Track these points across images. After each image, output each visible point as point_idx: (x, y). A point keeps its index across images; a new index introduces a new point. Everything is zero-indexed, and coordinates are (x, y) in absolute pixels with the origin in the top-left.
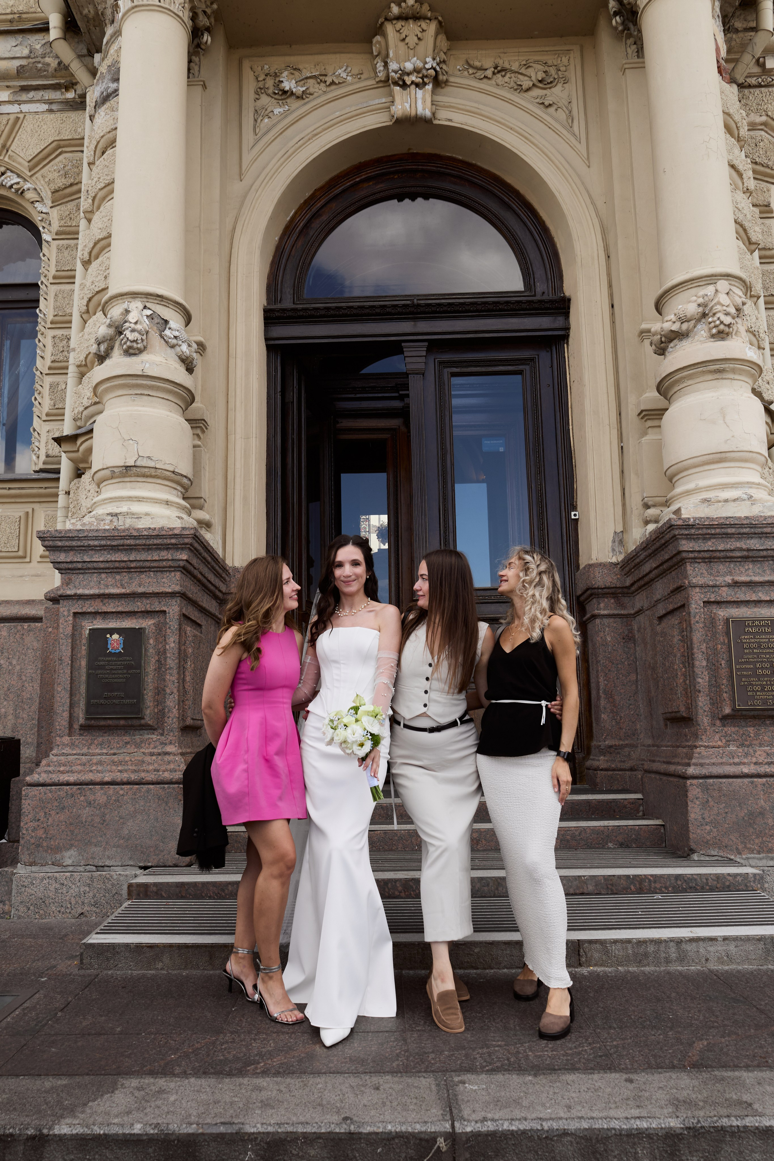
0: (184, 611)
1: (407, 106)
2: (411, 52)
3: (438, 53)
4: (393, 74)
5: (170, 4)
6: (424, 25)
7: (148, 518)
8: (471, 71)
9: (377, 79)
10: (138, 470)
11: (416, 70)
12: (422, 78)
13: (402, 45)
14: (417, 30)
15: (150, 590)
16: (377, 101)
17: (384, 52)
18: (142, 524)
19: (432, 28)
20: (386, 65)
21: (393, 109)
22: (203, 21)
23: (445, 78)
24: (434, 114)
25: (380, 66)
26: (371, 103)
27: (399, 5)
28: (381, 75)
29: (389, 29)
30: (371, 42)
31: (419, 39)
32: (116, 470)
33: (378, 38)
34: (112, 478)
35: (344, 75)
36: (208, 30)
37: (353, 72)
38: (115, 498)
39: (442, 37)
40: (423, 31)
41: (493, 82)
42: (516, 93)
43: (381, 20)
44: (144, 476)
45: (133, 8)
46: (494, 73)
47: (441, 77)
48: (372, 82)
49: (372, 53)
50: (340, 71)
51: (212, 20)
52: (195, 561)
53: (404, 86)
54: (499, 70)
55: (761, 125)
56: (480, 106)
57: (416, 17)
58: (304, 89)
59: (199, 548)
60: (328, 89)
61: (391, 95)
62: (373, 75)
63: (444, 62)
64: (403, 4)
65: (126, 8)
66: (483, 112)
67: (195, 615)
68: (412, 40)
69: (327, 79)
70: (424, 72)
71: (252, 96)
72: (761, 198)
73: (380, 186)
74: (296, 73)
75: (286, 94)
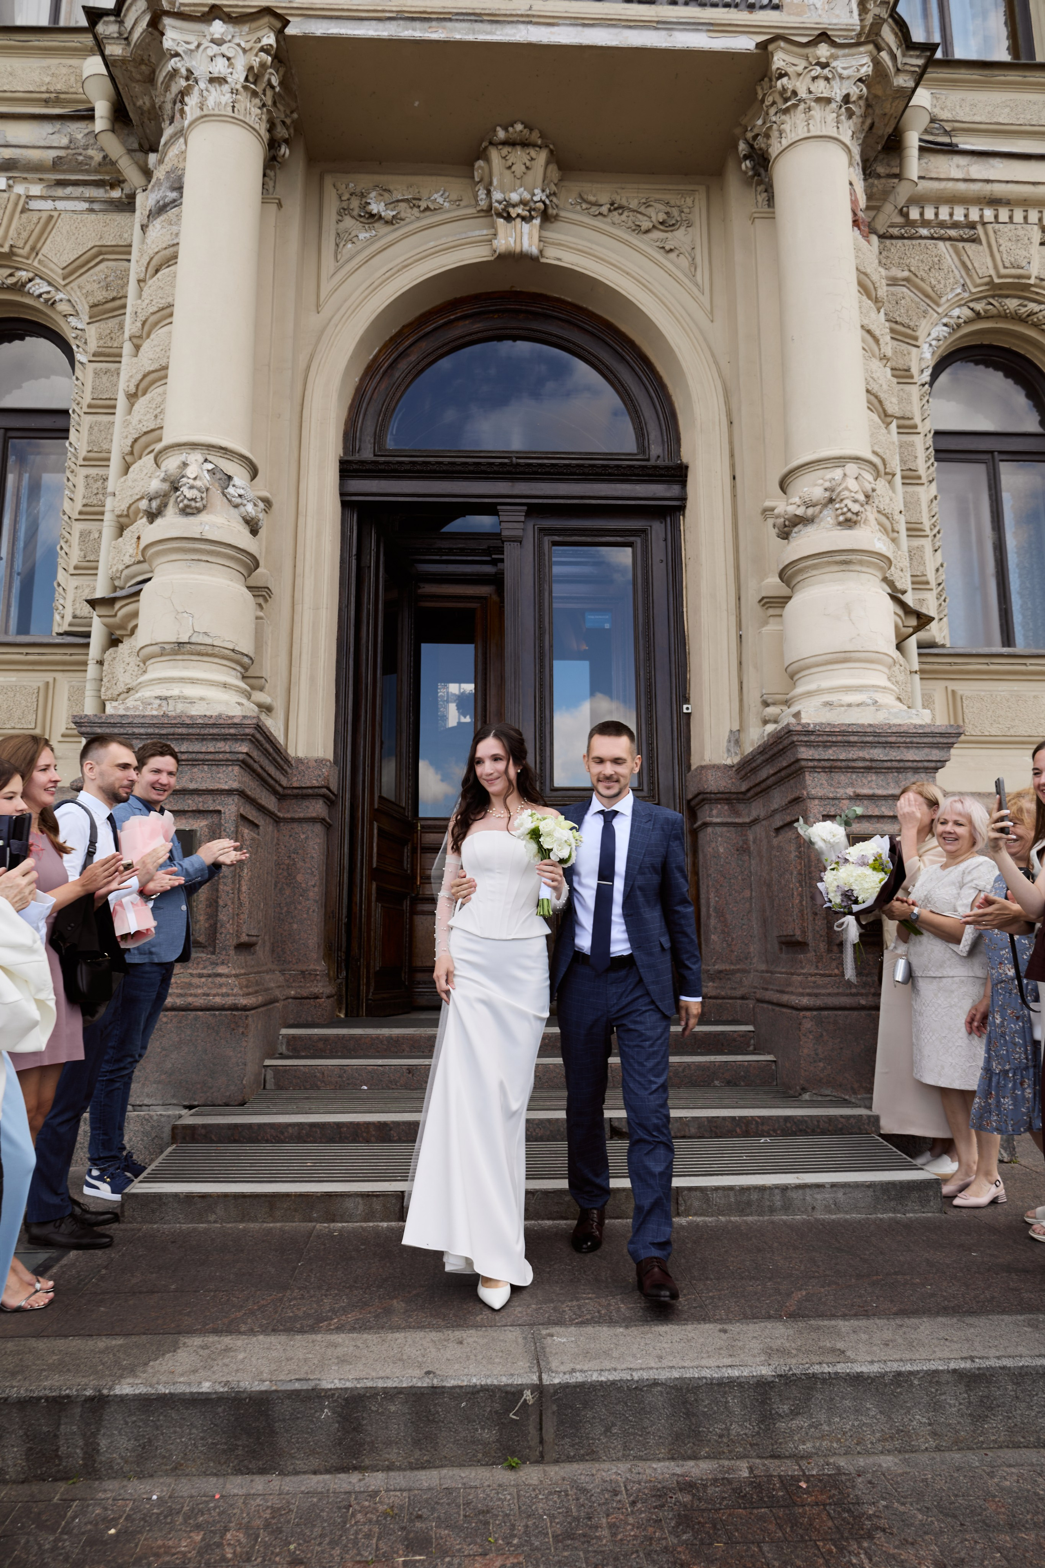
0: (241, 811)
1: (512, 241)
2: (518, 182)
3: (548, 185)
4: (496, 204)
5: (245, 115)
6: (533, 153)
7: (203, 703)
8: (584, 206)
9: (479, 208)
10: (193, 647)
11: (523, 203)
12: (529, 211)
13: (508, 173)
14: (526, 158)
15: (203, 786)
16: (477, 233)
17: (486, 179)
18: (197, 711)
19: (542, 157)
20: (489, 193)
21: (495, 242)
22: (281, 132)
23: (555, 212)
24: (541, 251)
25: (482, 194)
26: (470, 234)
27: (506, 129)
28: (483, 204)
29: (495, 155)
30: (473, 166)
31: (527, 168)
32: (167, 646)
33: (480, 163)
34: (162, 655)
35: (440, 200)
36: (286, 141)
37: (451, 198)
38: (165, 679)
39: (553, 167)
40: (532, 159)
41: (608, 220)
42: (634, 234)
43: (484, 144)
44: (199, 654)
45: (203, 117)
46: (610, 210)
47: (550, 211)
48: (471, 211)
49: (473, 177)
50: (436, 196)
51: (292, 131)
52: (255, 754)
53: (509, 218)
54: (616, 207)
55: (904, 280)
56: (594, 246)
57: (525, 144)
58: (394, 213)
59: (261, 738)
60: (422, 215)
61: (493, 226)
62: (473, 202)
63: (554, 194)
64: (510, 129)
65: (194, 117)
66: (596, 253)
67: (252, 814)
68: (519, 168)
69: (421, 203)
70: (532, 204)
71: (334, 217)
72: (901, 361)
73: (478, 326)
74: (386, 195)
75: (373, 218)
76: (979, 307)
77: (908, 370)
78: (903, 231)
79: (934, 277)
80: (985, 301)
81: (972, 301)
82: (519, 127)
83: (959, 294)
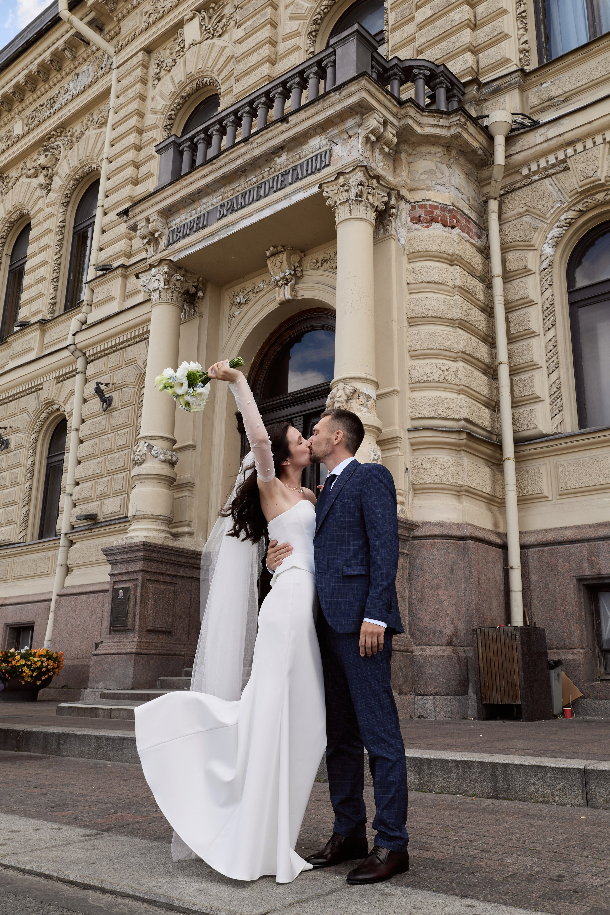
0: (148, 578)
1: (282, 296)
2: (279, 270)
3: (293, 264)
4: (273, 283)
6: (281, 255)
7: (136, 538)
8: (312, 266)
10: (137, 517)
11: (283, 278)
12: (286, 280)
13: (274, 267)
14: (279, 259)
15: (133, 570)
16: (273, 296)
17: (270, 273)
18: (134, 541)
19: (285, 255)
21: (277, 299)
24: (294, 296)
26: (271, 297)
27: (267, 252)
29: (269, 262)
31: (281, 263)
35: (262, 286)
37: (266, 283)
39: (293, 256)
40: (282, 258)
41: (323, 268)
43: (265, 259)
44: (140, 519)
46: (322, 264)
47: (298, 275)
50: (260, 284)
52: (156, 555)
53: (279, 287)
54: (325, 260)
55: (525, 212)
57: (277, 253)
58: (246, 299)
60: (256, 295)
61: (276, 292)
63: (298, 266)
67: (165, 579)
68: (278, 264)
69: (255, 290)
70: (286, 277)
71: (228, 308)
72: (520, 264)
73: (292, 332)
74: (245, 291)
75: (240, 304)
76: (580, 207)
77: (526, 268)
78: (523, 183)
79: (541, 204)
80: (583, 202)
81: (574, 205)
82: (271, 248)
83: (559, 207)
